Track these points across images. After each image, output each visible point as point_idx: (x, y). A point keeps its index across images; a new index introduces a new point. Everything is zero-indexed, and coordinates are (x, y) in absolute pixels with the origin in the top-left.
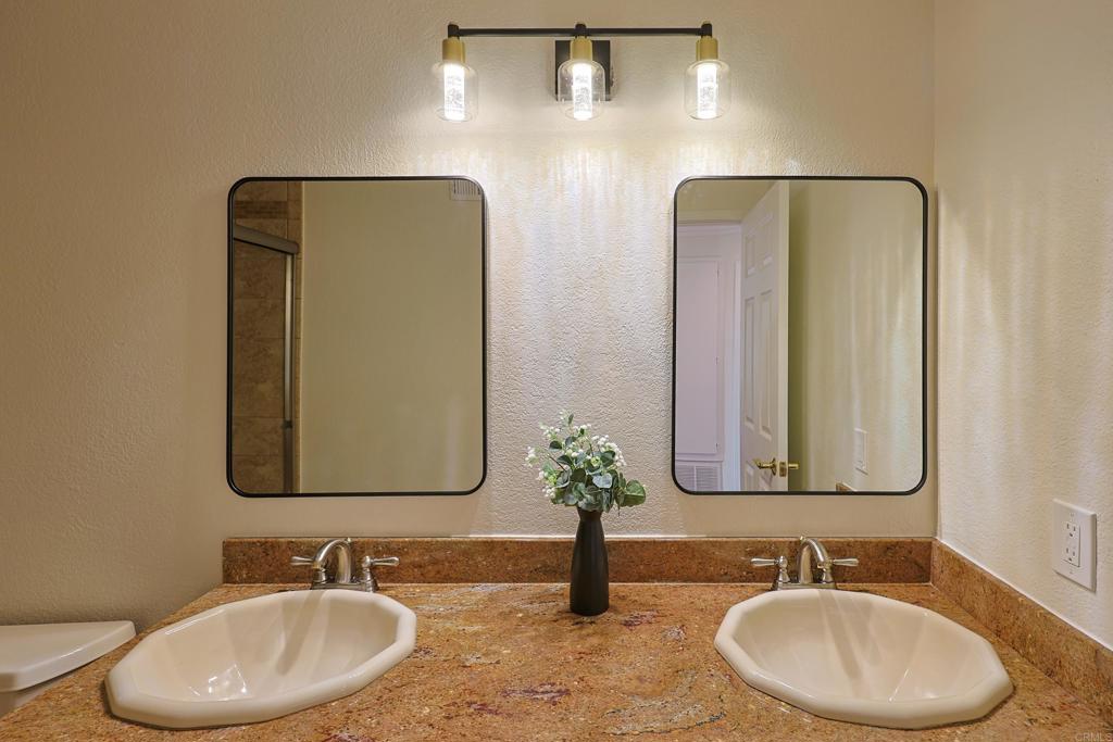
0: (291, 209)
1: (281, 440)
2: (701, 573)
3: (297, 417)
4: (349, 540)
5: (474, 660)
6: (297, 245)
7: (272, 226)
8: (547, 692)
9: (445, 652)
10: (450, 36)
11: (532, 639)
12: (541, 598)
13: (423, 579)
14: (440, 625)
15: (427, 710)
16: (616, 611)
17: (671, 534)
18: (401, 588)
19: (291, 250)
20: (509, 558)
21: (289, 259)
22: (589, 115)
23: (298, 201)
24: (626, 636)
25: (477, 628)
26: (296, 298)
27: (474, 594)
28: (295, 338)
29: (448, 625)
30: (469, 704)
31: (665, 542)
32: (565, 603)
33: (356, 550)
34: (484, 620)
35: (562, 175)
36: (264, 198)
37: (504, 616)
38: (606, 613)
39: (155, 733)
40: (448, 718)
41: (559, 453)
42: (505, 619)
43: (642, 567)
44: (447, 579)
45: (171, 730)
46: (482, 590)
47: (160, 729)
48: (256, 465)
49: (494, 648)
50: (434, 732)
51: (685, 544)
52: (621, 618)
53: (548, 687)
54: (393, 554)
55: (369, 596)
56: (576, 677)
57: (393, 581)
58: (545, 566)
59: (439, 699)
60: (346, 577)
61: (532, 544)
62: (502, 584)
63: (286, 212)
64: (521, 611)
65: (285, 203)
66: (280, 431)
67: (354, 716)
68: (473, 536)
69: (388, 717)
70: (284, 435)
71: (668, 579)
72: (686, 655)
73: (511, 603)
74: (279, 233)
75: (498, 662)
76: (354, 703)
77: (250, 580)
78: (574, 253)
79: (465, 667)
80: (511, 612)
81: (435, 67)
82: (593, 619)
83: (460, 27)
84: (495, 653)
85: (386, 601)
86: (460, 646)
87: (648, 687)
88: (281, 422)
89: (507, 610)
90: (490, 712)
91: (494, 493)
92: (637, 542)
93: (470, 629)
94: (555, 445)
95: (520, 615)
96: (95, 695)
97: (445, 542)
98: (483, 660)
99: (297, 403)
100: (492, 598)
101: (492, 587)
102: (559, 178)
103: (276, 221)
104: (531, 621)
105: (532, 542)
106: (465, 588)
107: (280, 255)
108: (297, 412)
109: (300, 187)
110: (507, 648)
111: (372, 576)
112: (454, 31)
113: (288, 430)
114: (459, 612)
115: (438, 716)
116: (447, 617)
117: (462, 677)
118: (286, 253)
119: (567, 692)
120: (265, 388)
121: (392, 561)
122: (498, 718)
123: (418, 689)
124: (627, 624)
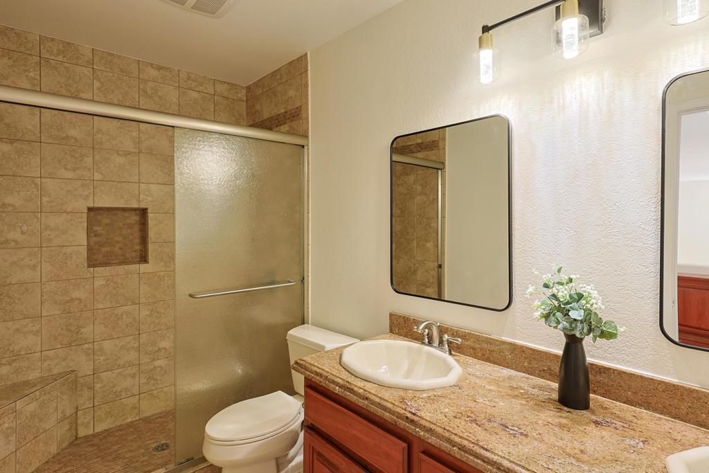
0: (440, 144)
1: (436, 275)
2: (691, 416)
3: (444, 263)
4: (438, 324)
5: (481, 400)
6: (443, 163)
7: (431, 154)
8: (514, 430)
9: (469, 392)
10: (483, 33)
11: (521, 404)
12: (541, 388)
13: (475, 356)
14: (473, 379)
15: (447, 410)
16: (593, 412)
17: (660, 374)
18: (463, 357)
19: (439, 167)
20: (526, 358)
21: (440, 171)
22: (576, 53)
23: (444, 139)
24: (591, 428)
25: (492, 388)
26: (443, 194)
27: (501, 373)
28: (443, 217)
29: (478, 381)
30: (468, 417)
31: (653, 379)
32: (555, 396)
33: (442, 330)
34: (498, 385)
35: (563, 99)
36: (428, 140)
37: (512, 388)
38: (584, 412)
39: (350, 375)
40: (455, 417)
41: (549, 292)
42: (511, 390)
43: (629, 393)
44: (488, 360)
45: (355, 376)
46: (506, 372)
47: (352, 374)
48: (427, 287)
49: (497, 400)
50: (446, 419)
51: (675, 387)
52: (594, 418)
53: (516, 429)
54: (459, 337)
55: (446, 356)
56: (537, 432)
57: (459, 352)
58: (550, 369)
59: (455, 408)
60: (436, 343)
61: (540, 352)
62: (520, 373)
63: (438, 146)
64: (524, 389)
65: (438, 141)
66: (436, 269)
67: (416, 399)
68: (504, 338)
69: (429, 405)
70: (438, 271)
71: (655, 410)
72: (633, 456)
73: (519, 384)
74: (434, 158)
75: (494, 407)
76: (418, 394)
77: (399, 334)
78: (573, 153)
79: (475, 401)
80: (517, 388)
81: (475, 55)
82: (571, 410)
83: (489, 26)
84: (495, 402)
85: (450, 359)
86: (478, 392)
87: (585, 457)
88: (436, 265)
89: (516, 386)
90: (477, 424)
91: (517, 314)
92: (625, 373)
93: (488, 387)
94: (546, 286)
95: (522, 391)
96: (339, 356)
97: (487, 337)
98: (487, 402)
99: (444, 254)
100: (510, 378)
101: (513, 373)
102: (561, 100)
103: (433, 152)
104: (527, 396)
105: (542, 352)
106: (497, 368)
107: (435, 170)
108: (444, 260)
109: (445, 131)
110: (504, 402)
111: (449, 346)
112: (486, 29)
113: (440, 269)
114: (486, 377)
115: (451, 414)
116: (478, 378)
117: (472, 404)
118: (438, 169)
119: (526, 436)
120: (430, 245)
121: (457, 340)
122: (480, 428)
123: (447, 401)
124: (596, 423)
